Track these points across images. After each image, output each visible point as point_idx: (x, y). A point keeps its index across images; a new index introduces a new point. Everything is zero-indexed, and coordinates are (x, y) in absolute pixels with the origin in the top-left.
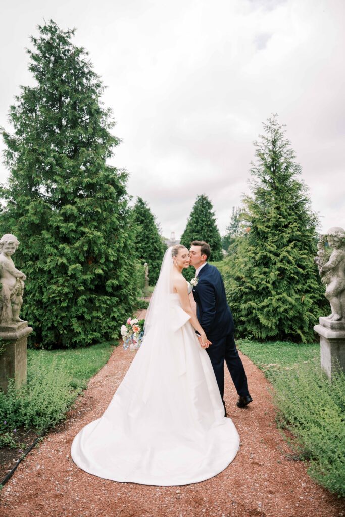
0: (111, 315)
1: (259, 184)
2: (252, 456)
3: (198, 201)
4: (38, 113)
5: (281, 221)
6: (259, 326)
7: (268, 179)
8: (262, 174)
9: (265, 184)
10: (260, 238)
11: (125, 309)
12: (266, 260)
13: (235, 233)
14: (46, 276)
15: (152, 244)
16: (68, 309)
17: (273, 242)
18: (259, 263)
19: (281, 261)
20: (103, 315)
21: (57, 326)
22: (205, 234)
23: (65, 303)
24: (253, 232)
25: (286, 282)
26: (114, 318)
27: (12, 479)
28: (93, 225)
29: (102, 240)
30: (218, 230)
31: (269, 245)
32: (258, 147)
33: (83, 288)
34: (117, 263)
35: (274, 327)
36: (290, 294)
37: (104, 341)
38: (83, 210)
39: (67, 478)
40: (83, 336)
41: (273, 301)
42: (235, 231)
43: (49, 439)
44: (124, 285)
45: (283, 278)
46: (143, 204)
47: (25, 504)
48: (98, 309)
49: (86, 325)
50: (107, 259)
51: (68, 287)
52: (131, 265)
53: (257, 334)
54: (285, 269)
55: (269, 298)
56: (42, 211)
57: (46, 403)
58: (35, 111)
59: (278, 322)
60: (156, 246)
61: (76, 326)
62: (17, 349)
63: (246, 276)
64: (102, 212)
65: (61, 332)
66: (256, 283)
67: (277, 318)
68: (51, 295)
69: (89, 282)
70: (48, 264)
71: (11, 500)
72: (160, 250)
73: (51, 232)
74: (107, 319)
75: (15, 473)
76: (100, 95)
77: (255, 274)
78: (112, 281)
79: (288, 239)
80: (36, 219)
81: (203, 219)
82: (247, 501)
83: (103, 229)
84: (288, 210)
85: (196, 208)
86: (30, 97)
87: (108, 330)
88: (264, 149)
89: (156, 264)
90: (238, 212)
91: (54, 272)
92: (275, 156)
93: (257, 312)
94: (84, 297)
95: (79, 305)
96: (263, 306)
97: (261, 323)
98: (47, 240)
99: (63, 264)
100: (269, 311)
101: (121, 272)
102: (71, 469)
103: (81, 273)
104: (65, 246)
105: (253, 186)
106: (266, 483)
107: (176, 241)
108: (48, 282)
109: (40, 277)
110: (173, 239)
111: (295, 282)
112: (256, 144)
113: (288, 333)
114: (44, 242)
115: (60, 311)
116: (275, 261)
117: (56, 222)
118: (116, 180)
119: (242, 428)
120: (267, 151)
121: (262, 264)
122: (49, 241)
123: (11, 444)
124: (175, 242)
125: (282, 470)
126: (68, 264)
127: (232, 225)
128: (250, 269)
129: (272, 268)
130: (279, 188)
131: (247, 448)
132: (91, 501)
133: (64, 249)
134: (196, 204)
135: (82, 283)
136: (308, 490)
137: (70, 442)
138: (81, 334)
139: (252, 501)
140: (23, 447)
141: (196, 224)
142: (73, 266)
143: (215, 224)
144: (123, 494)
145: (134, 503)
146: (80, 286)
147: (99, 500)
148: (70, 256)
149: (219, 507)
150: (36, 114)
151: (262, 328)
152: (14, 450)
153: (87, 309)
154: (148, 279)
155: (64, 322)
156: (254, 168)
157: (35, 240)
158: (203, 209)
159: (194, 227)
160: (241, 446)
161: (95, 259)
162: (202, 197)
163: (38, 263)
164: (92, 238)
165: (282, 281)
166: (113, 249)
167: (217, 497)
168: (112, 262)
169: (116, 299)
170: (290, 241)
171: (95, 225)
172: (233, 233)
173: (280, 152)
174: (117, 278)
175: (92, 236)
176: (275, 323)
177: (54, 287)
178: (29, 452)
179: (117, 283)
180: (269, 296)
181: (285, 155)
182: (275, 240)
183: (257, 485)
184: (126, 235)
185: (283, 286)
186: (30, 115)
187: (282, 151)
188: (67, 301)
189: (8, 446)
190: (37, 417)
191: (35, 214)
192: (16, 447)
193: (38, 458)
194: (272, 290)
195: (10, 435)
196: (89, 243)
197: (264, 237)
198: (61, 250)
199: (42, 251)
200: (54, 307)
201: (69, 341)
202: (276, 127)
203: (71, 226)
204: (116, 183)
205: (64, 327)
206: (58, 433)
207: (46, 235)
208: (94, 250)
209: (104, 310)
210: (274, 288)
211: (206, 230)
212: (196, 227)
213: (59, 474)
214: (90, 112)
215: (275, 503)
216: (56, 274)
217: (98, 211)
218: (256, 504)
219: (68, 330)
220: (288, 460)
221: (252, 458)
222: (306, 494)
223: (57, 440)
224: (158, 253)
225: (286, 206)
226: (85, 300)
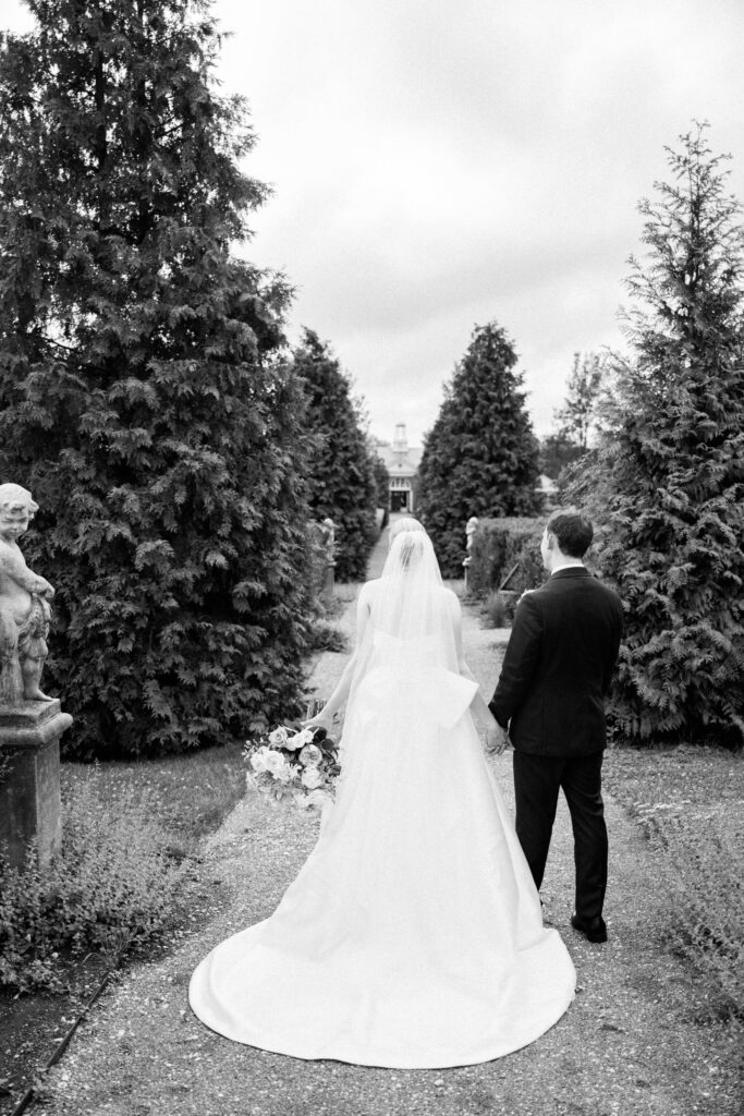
0: (248, 674)
1: (651, 322)
2: (603, 1012)
3: (478, 341)
4: (39, 109)
5: (706, 428)
6: (634, 704)
7: (674, 309)
8: (659, 292)
9: (667, 320)
10: (646, 472)
11: (282, 656)
12: (662, 530)
13: (578, 429)
14: (75, 570)
15: (345, 463)
16: (133, 657)
17: (680, 485)
18: (642, 538)
19: (701, 535)
20: (225, 672)
21: (107, 702)
22: (495, 437)
23: (127, 643)
24: (628, 455)
25: (710, 592)
26: (254, 682)
27: (67, 1057)
28: (198, 432)
29: (225, 476)
30: (531, 426)
31: (671, 493)
32: (650, 216)
33: (174, 603)
34: (264, 538)
35: (673, 708)
36: (718, 624)
37: (229, 739)
38: (171, 393)
39: (191, 1056)
40: (176, 729)
41: (675, 640)
42: (579, 423)
43: (133, 976)
44: (281, 592)
45: (703, 581)
46: (318, 348)
47: (106, 1106)
48: (214, 657)
49: (181, 698)
50: (237, 526)
51: (134, 600)
52: (298, 540)
53: (628, 724)
54: (708, 557)
55: (664, 632)
56: (62, 397)
57: (119, 894)
58: (29, 102)
59: (684, 696)
60: (356, 470)
61: (158, 702)
62: (39, 769)
63: (606, 574)
64: (221, 396)
65: (119, 717)
66: (632, 594)
67: (681, 685)
68: (89, 621)
69: (191, 586)
70: (82, 538)
71: (75, 1097)
72: (367, 480)
73: (86, 453)
74: (238, 685)
75: (72, 1044)
76: (213, 61)
77: (630, 569)
78: (250, 584)
79: (720, 478)
80: (43, 417)
81: (491, 393)
82: (589, 1100)
83: (227, 445)
84: (726, 397)
85: (469, 363)
86: (15, 63)
87: (241, 712)
88: (666, 221)
89: (354, 520)
90: (589, 368)
91: (96, 561)
92: (698, 243)
93: (631, 668)
94: (177, 627)
95: (164, 647)
96: (647, 654)
97: (641, 697)
98: (75, 473)
99: (120, 539)
100: (662, 667)
101: (272, 559)
102: (195, 1037)
103: (168, 565)
104: (126, 492)
105: (632, 325)
106: (631, 1066)
107: (410, 449)
108: (81, 585)
109: (59, 573)
110: (400, 444)
111: (735, 592)
112: (645, 209)
113: (710, 725)
114: (69, 478)
115: (115, 663)
116: (685, 535)
117: (99, 425)
118: (258, 308)
119: (582, 953)
120: (676, 229)
121: (649, 543)
122: (80, 476)
123: (52, 985)
124: (406, 453)
125: (669, 1042)
126: (135, 541)
127: (570, 404)
128: (616, 555)
129: (676, 554)
130: (705, 335)
131: (593, 996)
132: (250, 1099)
133: (122, 499)
134: (470, 349)
135: (170, 589)
136: (721, 1080)
137: (182, 981)
138: (169, 722)
139: (600, 1101)
140: (78, 991)
141: (469, 409)
142: (150, 546)
143: (523, 409)
144: (319, 1087)
145: (344, 1105)
146: (167, 598)
147: (268, 1097)
148: (140, 517)
149: (527, 1111)
150: (32, 115)
151: (643, 709)
152: (61, 998)
153: (185, 656)
154: (335, 564)
155: (124, 689)
156: (637, 276)
157: (42, 475)
158: (489, 365)
159: (463, 417)
160: (578, 992)
161: (206, 524)
162: (488, 329)
163: (53, 536)
164: (198, 471)
165: (699, 588)
166: (251, 498)
167: (524, 1093)
168: (249, 533)
169: (260, 630)
170: (726, 482)
171: (204, 434)
172: (574, 430)
173: (711, 233)
174: (263, 576)
175: (197, 465)
176: (678, 697)
177: (100, 601)
178: (94, 1001)
179: (264, 590)
180: (664, 628)
181: (726, 242)
182: (686, 480)
183: (612, 1070)
184: (287, 460)
185: (702, 603)
186: (14, 115)
187: (717, 228)
188: (133, 637)
189: (43, 989)
190: (99, 926)
191: (41, 404)
192: (62, 991)
193: (116, 1014)
194: (674, 612)
195: (45, 966)
196: (190, 482)
197: (657, 468)
198: (114, 503)
199: (63, 504)
200: (98, 651)
201: (138, 740)
202: (704, 160)
203: (142, 436)
204: (260, 317)
205: (125, 704)
206: (150, 962)
207: (73, 460)
208: (203, 503)
209: (227, 661)
210: (677, 607)
211: (497, 427)
212: (469, 416)
213: (170, 1049)
214: (184, 111)
215: (649, 1105)
216: (101, 567)
217: (211, 395)
218: (607, 1106)
219: (133, 709)
220: (684, 1022)
221: (603, 1018)
222: (717, 1087)
223: (152, 977)
224: (362, 491)
225: (721, 385)
226: (180, 634)
